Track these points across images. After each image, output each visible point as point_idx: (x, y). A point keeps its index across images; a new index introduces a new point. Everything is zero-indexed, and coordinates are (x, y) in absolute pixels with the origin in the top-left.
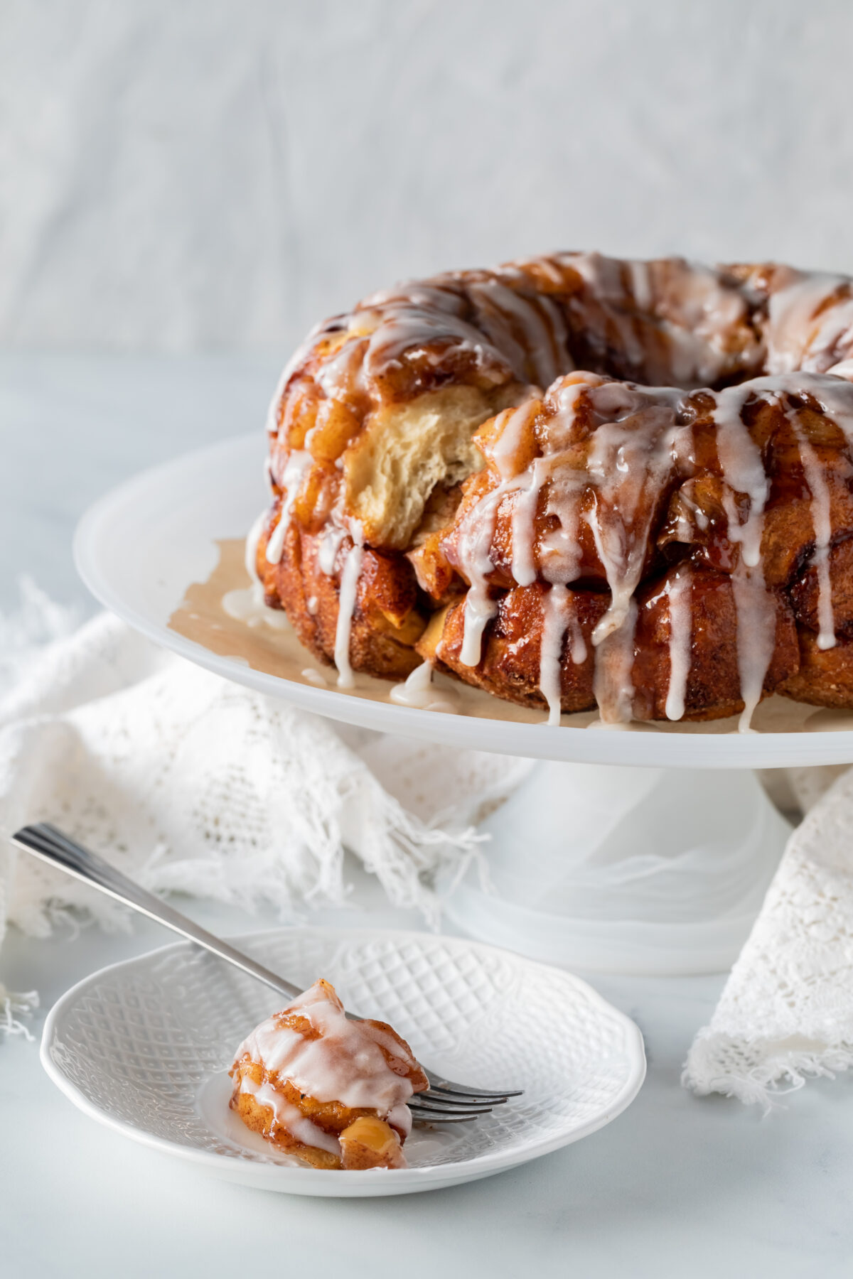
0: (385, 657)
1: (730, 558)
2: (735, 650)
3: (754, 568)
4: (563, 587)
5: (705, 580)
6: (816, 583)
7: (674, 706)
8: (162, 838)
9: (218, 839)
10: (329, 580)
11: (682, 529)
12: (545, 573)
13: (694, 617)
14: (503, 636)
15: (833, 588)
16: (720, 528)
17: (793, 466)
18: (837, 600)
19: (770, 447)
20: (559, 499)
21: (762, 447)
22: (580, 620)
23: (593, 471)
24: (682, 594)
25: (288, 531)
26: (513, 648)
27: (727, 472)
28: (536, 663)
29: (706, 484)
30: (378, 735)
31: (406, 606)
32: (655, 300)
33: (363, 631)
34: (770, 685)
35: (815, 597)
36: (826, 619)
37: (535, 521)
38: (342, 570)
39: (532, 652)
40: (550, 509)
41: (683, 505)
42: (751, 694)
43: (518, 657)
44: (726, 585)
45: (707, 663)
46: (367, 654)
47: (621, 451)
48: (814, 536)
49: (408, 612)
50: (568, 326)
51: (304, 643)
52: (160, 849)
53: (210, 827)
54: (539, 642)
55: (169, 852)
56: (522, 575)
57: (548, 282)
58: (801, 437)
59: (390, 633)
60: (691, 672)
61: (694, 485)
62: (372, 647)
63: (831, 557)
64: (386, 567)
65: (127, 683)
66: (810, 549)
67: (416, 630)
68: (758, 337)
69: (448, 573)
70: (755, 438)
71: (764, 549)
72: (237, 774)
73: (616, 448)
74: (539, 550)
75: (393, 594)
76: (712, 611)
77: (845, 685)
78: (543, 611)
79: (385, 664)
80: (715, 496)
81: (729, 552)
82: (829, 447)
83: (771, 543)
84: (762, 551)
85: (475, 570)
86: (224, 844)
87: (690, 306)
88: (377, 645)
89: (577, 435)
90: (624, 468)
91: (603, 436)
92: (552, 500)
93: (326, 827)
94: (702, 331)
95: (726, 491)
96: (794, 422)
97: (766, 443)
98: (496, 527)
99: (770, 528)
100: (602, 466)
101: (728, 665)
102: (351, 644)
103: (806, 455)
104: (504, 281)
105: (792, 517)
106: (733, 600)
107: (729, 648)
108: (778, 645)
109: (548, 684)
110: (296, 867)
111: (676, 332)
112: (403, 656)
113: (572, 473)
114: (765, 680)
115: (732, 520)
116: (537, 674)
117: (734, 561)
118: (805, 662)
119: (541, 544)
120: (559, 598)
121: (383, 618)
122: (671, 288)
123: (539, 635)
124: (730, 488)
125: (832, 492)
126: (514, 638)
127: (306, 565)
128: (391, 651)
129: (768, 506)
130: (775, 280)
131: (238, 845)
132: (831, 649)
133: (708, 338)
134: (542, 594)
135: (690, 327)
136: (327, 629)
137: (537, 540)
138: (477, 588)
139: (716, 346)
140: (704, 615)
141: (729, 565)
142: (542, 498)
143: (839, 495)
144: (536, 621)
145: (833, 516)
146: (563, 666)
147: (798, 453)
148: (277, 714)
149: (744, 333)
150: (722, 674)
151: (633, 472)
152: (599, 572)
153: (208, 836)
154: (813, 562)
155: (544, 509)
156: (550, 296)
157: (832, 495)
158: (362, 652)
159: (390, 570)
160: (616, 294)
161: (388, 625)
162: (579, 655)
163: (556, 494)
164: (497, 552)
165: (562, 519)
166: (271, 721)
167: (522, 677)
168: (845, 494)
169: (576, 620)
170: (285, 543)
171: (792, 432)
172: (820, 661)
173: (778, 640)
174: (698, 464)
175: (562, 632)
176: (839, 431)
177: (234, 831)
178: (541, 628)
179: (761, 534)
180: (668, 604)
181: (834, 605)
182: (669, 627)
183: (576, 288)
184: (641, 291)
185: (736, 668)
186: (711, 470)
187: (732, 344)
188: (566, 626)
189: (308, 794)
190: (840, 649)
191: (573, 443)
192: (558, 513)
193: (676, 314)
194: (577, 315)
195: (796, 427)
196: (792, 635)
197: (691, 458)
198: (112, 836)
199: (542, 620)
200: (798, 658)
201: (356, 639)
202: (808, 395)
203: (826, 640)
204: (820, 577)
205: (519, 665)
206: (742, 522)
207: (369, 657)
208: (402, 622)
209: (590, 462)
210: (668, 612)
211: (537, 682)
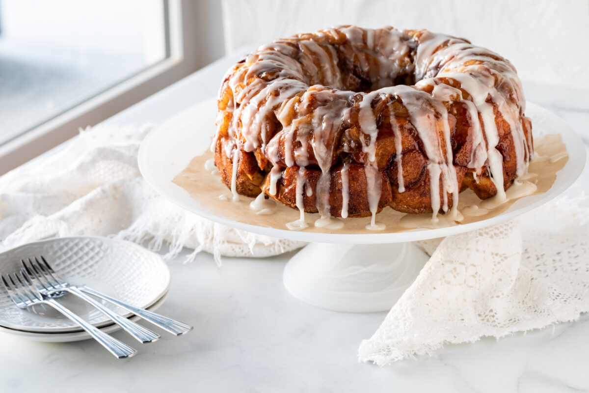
0: (249, 190)
1: (363, 159)
2: (366, 192)
3: (374, 162)
4: (304, 168)
5: (354, 167)
6: (397, 169)
7: (344, 213)
10: (229, 160)
11: (346, 148)
12: (297, 162)
13: (349, 180)
14: (284, 185)
15: (403, 170)
16: (359, 147)
17: (387, 124)
18: (405, 175)
19: (380, 117)
20: (301, 135)
21: (377, 117)
22: (309, 180)
23: (314, 125)
24: (346, 172)
25: (217, 141)
26: (287, 190)
27: (362, 126)
28: (295, 196)
29: (354, 130)
31: (254, 172)
32: (375, 46)
33: (241, 180)
34: (381, 206)
35: (397, 173)
36: (401, 181)
37: (292, 143)
38: (233, 157)
39: (293, 191)
40: (298, 139)
41: (347, 138)
42: (374, 209)
43: (288, 193)
44: (362, 169)
45: (355, 197)
46: (243, 188)
47: (325, 117)
48: (395, 150)
49: (255, 174)
50: (339, 57)
51: (223, 183)
54: (295, 188)
56: (288, 163)
57: (333, 39)
58: (392, 113)
59: (250, 182)
60: (350, 201)
61: (349, 131)
62: (245, 186)
63: (403, 158)
64: (246, 157)
66: (394, 156)
67: (260, 180)
68: (412, 61)
69: (266, 161)
70: (374, 113)
71: (377, 155)
73: (322, 116)
74: (294, 154)
75: (249, 168)
76: (356, 178)
77: (410, 206)
78: (296, 177)
79: (250, 192)
80: (357, 135)
81: (363, 156)
82: (402, 117)
83: (380, 153)
84: (376, 156)
85: (274, 160)
87: (388, 48)
88: (246, 185)
89: (309, 111)
90: (324, 125)
91: (317, 112)
92: (298, 136)
94: (392, 58)
95: (361, 134)
96: (390, 107)
97: (378, 115)
98: (280, 145)
99: (379, 147)
100: (317, 123)
101: (363, 198)
102: (237, 184)
103: (393, 120)
104: (316, 39)
105: (388, 144)
106: (365, 174)
107: (364, 192)
108: (383, 191)
109: (299, 203)
111: (382, 59)
112: (256, 190)
113: (305, 126)
114: (379, 204)
115: (364, 144)
116: (295, 199)
117: (365, 160)
118: (394, 198)
119: (295, 152)
120: (302, 172)
121: (246, 176)
122: (381, 41)
123: (295, 186)
124: (363, 133)
125: (403, 134)
126: (287, 186)
127: (223, 154)
128: (251, 187)
129: (378, 139)
130: (421, 38)
132: (403, 193)
133: (394, 61)
134: (296, 171)
135: (387, 57)
136: (229, 178)
137: (293, 150)
138: (276, 167)
139: (396, 64)
140: (353, 179)
141: (363, 161)
142: (295, 135)
143: (405, 135)
144: (294, 180)
145: (403, 143)
146: (304, 197)
147: (389, 119)
149: (407, 59)
150: (362, 202)
151: (327, 126)
152: (316, 163)
154: (395, 160)
155: (296, 139)
156: (333, 45)
157: (402, 135)
158: (240, 188)
159: (247, 159)
160: (360, 44)
161: (248, 179)
162: (309, 193)
163: (300, 133)
164: (280, 155)
165: (302, 143)
167: (290, 201)
168: (408, 135)
169: (308, 181)
170: (216, 145)
171: (389, 111)
172: (400, 197)
173: (383, 190)
174: (352, 123)
175: (303, 185)
176: (407, 110)
178: (295, 183)
179: (375, 150)
180: (341, 176)
181: (404, 177)
182: (341, 184)
183: (344, 41)
184: (370, 42)
185: (367, 199)
186: (356, 126)
187: (402, 64)
188: (304, 183)
190: (407, 193)
191: (307, 114)
192: (301, 141)
193: (382, 51)
194: (342, 52)
195: (391, 109)
196: (389, 187)
197: (349, 121)
199: (296, 180)
200: (391, 196)
201: (238, 183)
202: (398, 96)
203: (402, 189)
204: (398, 166)
205: (289, 196)
206: (367, 145)
207: (243, 189)
208: (253, 178)
209: (313, 120)
210: (341, 178)
211: (295, 203)
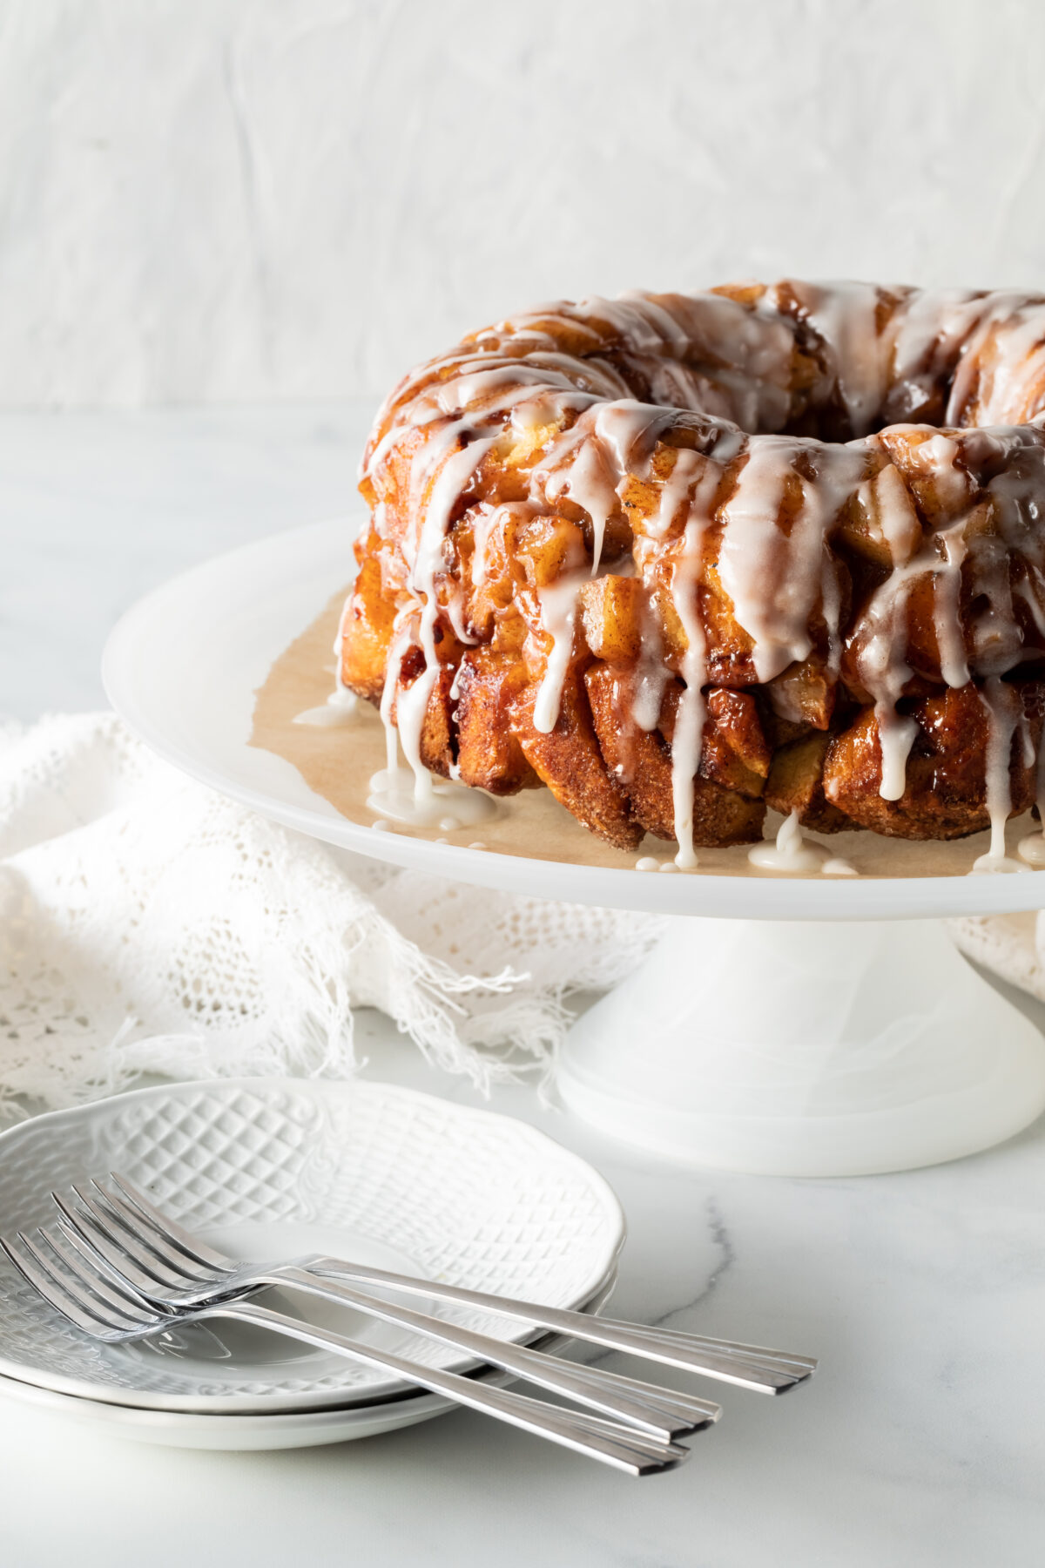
8: (130, 1007)
9: (200, 1007)
30: (396, 872)
52: (129, 1022)
53: (189, 990)
55: (139, 1023)
65: (82, 820)
72: (221, 927)
86: (207, 1012)
93: (332, 988)
110: (296, 1040)
131: (224, 1012)
148: (267, 853)
153: (187, 1003)
166: (260, 862)
177: (218, 996)
189: (307, 950)
192: (987, 591)
198: (69, 1006)
